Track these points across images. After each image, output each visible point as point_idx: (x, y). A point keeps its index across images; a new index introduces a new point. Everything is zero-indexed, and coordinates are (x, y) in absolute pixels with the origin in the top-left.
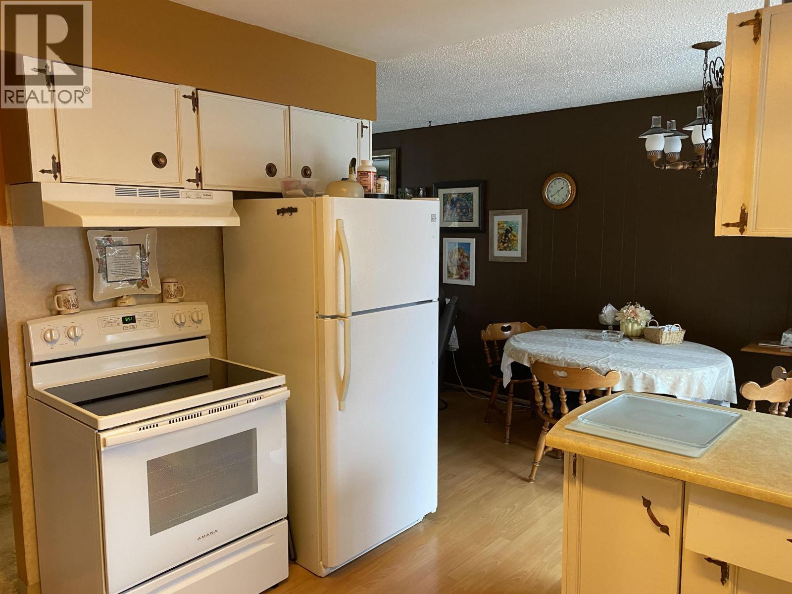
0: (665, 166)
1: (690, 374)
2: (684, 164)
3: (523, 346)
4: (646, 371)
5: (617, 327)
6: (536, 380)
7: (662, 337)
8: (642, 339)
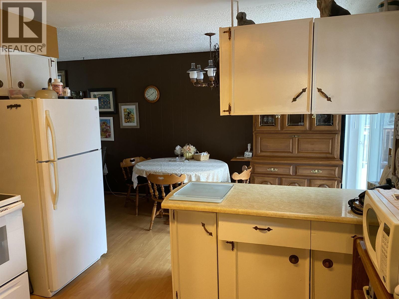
0: (198, 85)
1: (213, 172)
2: (205, 84)
3: (142, 168)
4: (196, 173)
5: (182, 155)
6: (150, 183)
7: (201, 158)
8: (193, 160)
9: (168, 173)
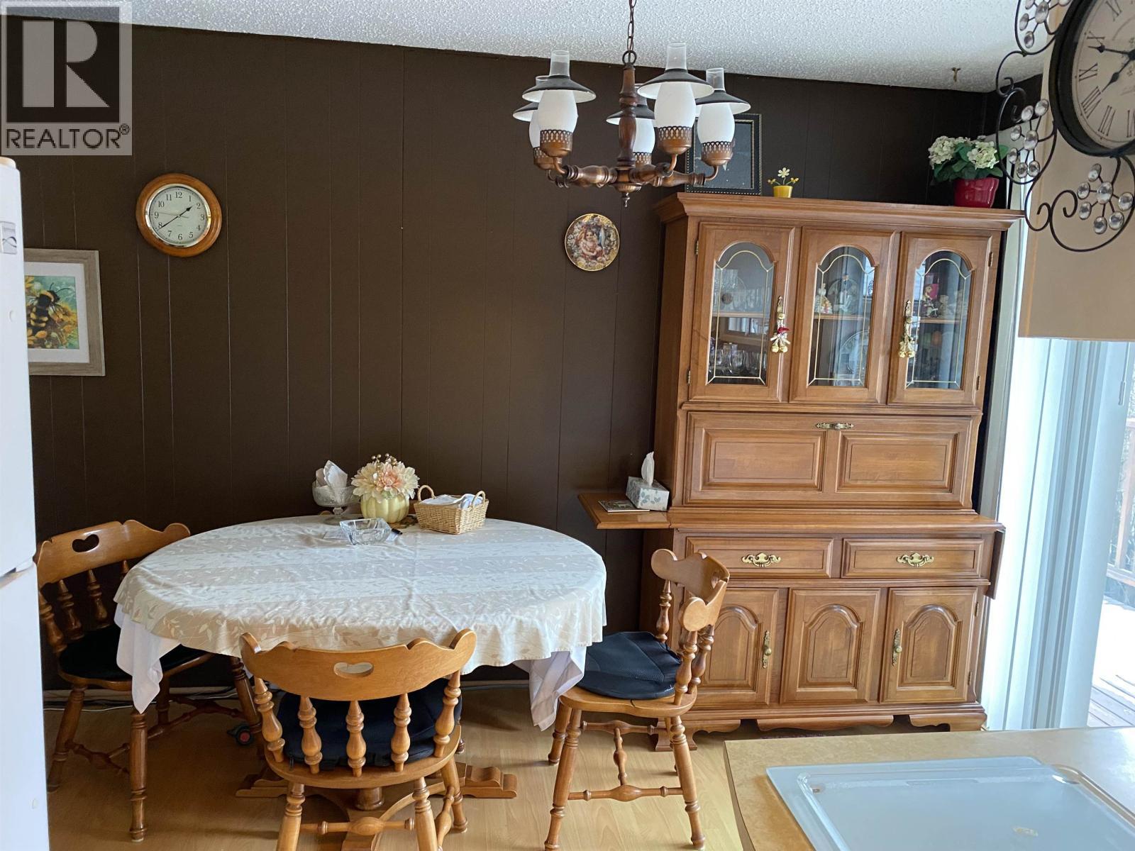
0: (577, 172)
2: (606, 173)
4: (521, 615)
5: (354, 509)
6: (265, 689)
7: (460, 520)
8: (411, 528)
9: (374, 628)
